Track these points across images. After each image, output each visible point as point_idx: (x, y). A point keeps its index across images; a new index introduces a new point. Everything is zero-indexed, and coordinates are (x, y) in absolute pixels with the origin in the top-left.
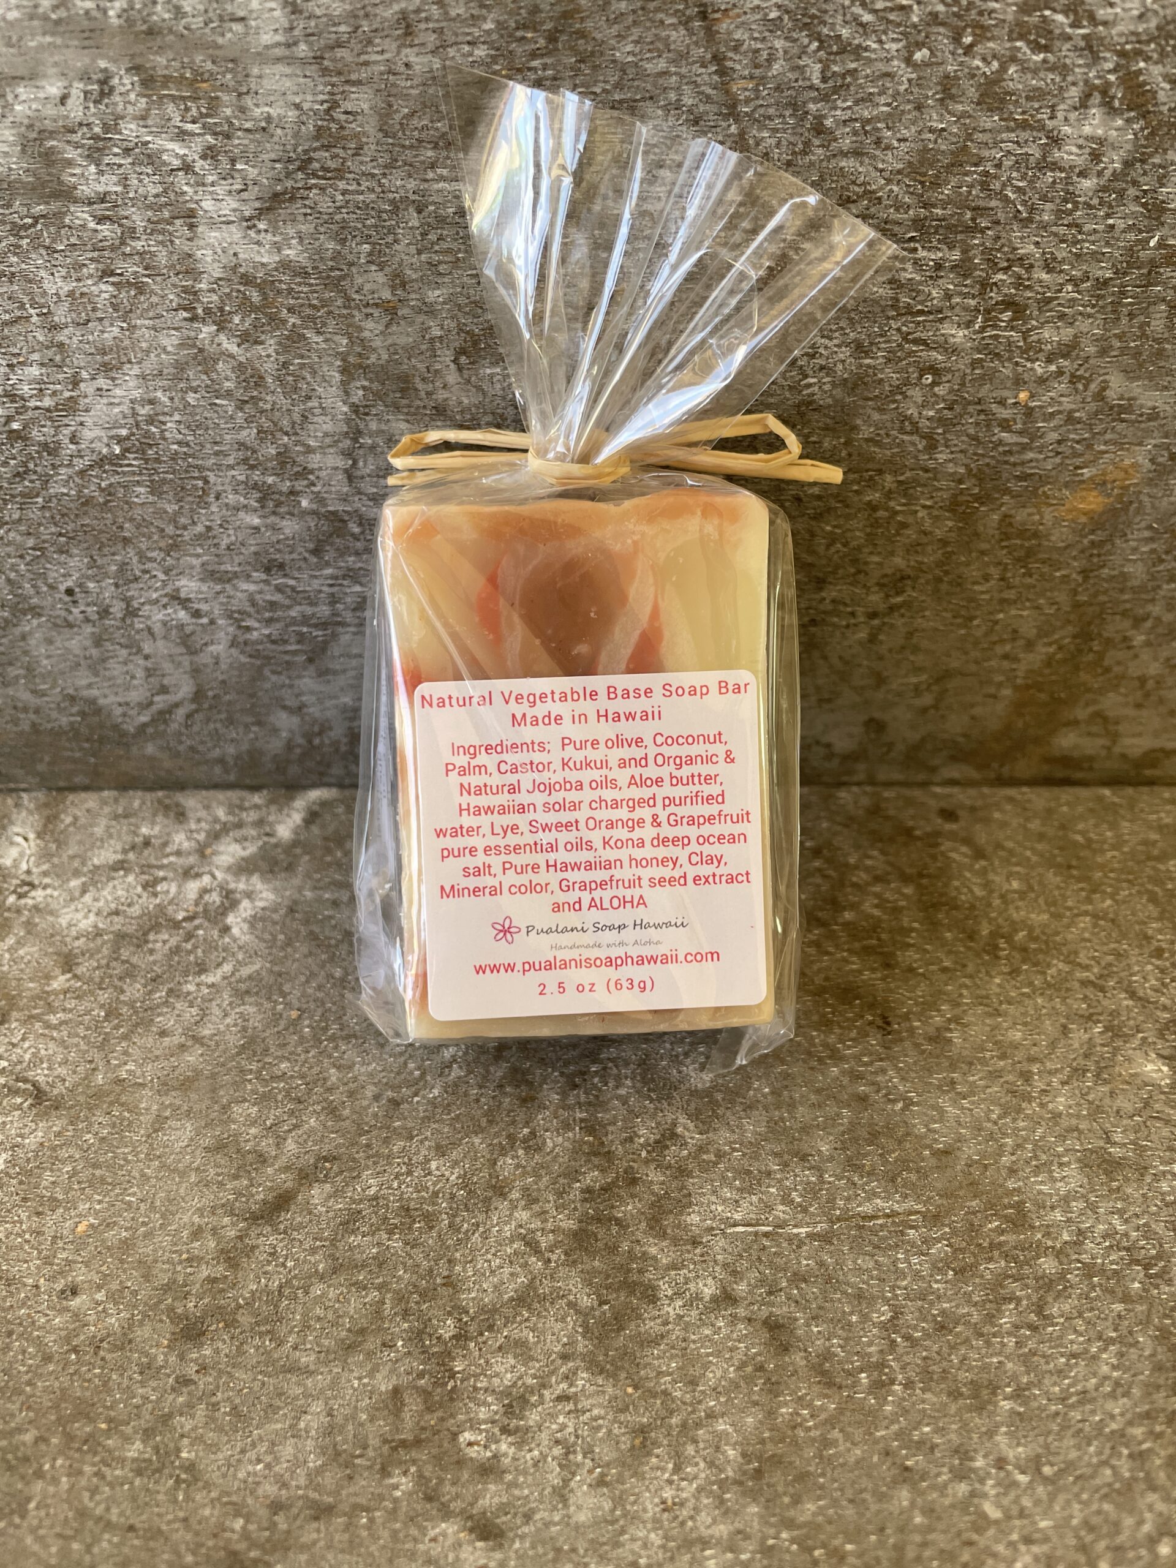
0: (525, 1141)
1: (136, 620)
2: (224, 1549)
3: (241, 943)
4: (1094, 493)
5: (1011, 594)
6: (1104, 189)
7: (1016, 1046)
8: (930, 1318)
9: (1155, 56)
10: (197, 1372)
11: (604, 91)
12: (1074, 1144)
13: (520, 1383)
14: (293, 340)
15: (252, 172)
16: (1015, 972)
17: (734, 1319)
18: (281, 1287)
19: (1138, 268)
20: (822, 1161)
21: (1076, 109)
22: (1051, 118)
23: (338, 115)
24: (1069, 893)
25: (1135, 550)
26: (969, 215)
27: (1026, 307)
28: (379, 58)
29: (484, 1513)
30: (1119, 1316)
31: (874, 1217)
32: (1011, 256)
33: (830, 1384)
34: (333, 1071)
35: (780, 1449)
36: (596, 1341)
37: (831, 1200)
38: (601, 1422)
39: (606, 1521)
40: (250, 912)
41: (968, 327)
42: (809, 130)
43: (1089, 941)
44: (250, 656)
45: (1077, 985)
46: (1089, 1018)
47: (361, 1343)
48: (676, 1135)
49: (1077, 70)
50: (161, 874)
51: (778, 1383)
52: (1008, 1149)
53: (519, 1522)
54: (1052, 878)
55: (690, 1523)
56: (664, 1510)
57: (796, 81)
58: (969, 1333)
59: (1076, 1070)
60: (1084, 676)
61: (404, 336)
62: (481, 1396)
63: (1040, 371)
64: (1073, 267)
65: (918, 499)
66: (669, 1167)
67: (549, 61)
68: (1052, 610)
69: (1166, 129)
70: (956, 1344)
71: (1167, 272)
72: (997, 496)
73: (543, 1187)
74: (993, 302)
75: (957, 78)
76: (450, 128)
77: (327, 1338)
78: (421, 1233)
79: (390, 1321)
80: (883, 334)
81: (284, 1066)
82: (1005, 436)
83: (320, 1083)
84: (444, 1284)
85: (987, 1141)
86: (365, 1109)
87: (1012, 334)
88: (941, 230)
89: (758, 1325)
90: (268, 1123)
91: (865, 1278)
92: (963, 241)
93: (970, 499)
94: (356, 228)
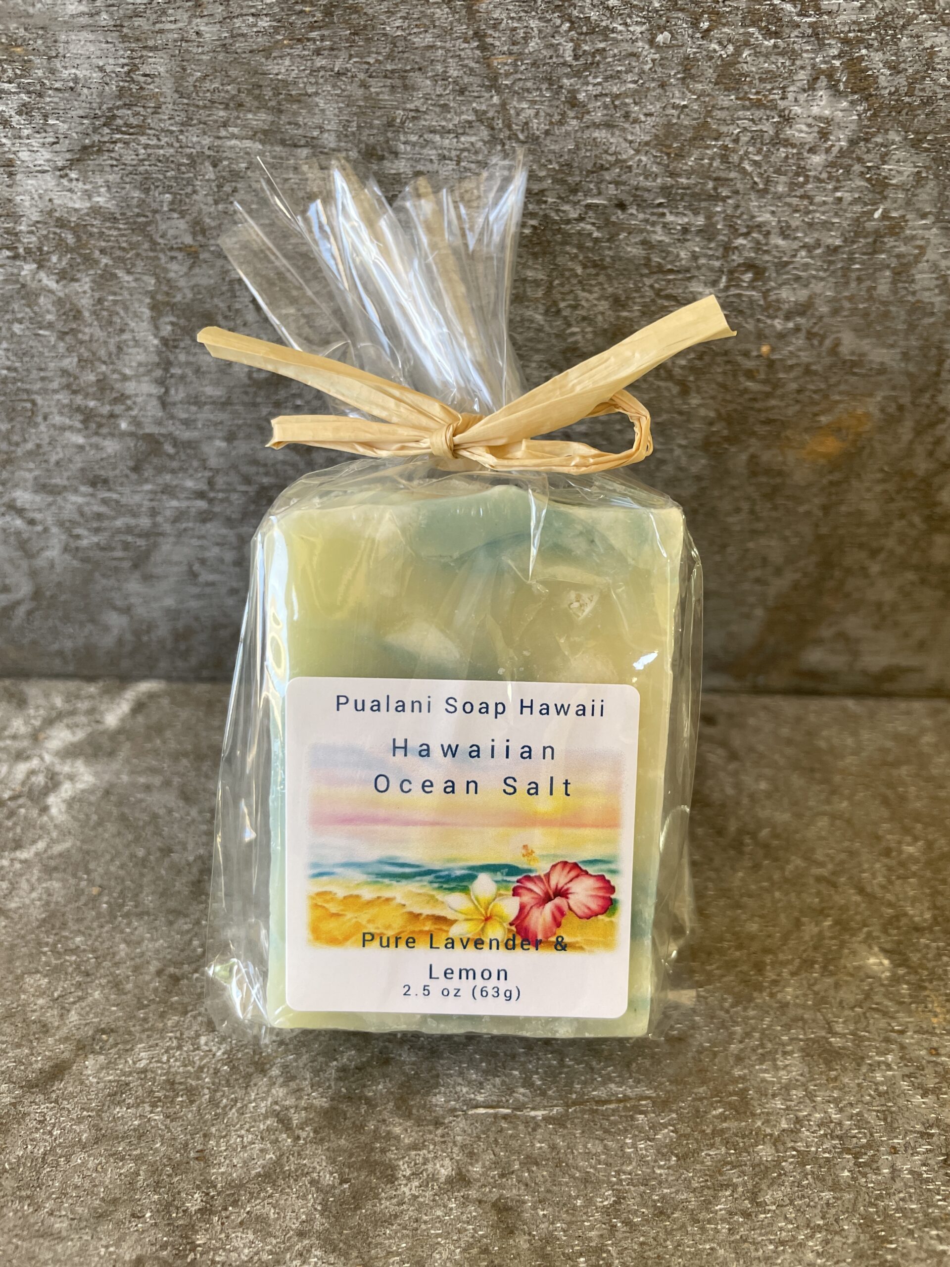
3: (57, 822)
4: (831, 438)
5: (760, 526)
6: (832, 164)
7: (752, 937)
8: (650, 1203)
9: (876, 44)
11: (377, 61)
12: (798, 1034)
13: (256, 1258)
14: (106, 278)
15: (63, 127)
16: (756, 867)
17: (466, 1201)
18: (45, 1154)
19: (865, 237)
21: (804, 90)
22: (782, 99)
23: (137, 76)
24: (810, 794)
26: (711, 185)
27: (765, 270)
28: (173, 26)
30: (828, 1204)
31: (607, 1102)
32: (750, 223)
34: (123, 946)
36: (333, 1219)
37: (569, 1084)
40: (70, 793)
41: (713, 286)
42: (564, 103)
44: (82, 561)
45: (811, 881)
46: (822, 913)
47: (111, 1213)
49: (805, 55)
52: (738, 1037)
54: (797, 781)
57: (551, 57)
58: (685, 1218)
59: (805, 961)
60: (827, 600)
61: (206, 277)
63: (779, 327)
65: (673, 440)
66: (421, 1048)
67: (326, 33)
68: (795, 541)
69: (886, 111)
70: (672, 1230)
71: (890, 241)
72: (744, 437)
73: (301, 1065)
74: (735, 264)
75: (696, 60)
76: (239, 91)
77: (80, 1206)
78: (182, 1107)
79: (142, 1192)
80: (638, 289)
81: (78, 939)
82: (750, 384)
83: (109, 958)
84: (197, 1159)
85: (718, 1029)
86: (148, 983)
87: (754, 293)
88: (687, 198)
89: (488, 1207)
90: (56, 995)
91: (593, 1162)
92: (707, 208)
93: (719, 440)
94: (158, 180)
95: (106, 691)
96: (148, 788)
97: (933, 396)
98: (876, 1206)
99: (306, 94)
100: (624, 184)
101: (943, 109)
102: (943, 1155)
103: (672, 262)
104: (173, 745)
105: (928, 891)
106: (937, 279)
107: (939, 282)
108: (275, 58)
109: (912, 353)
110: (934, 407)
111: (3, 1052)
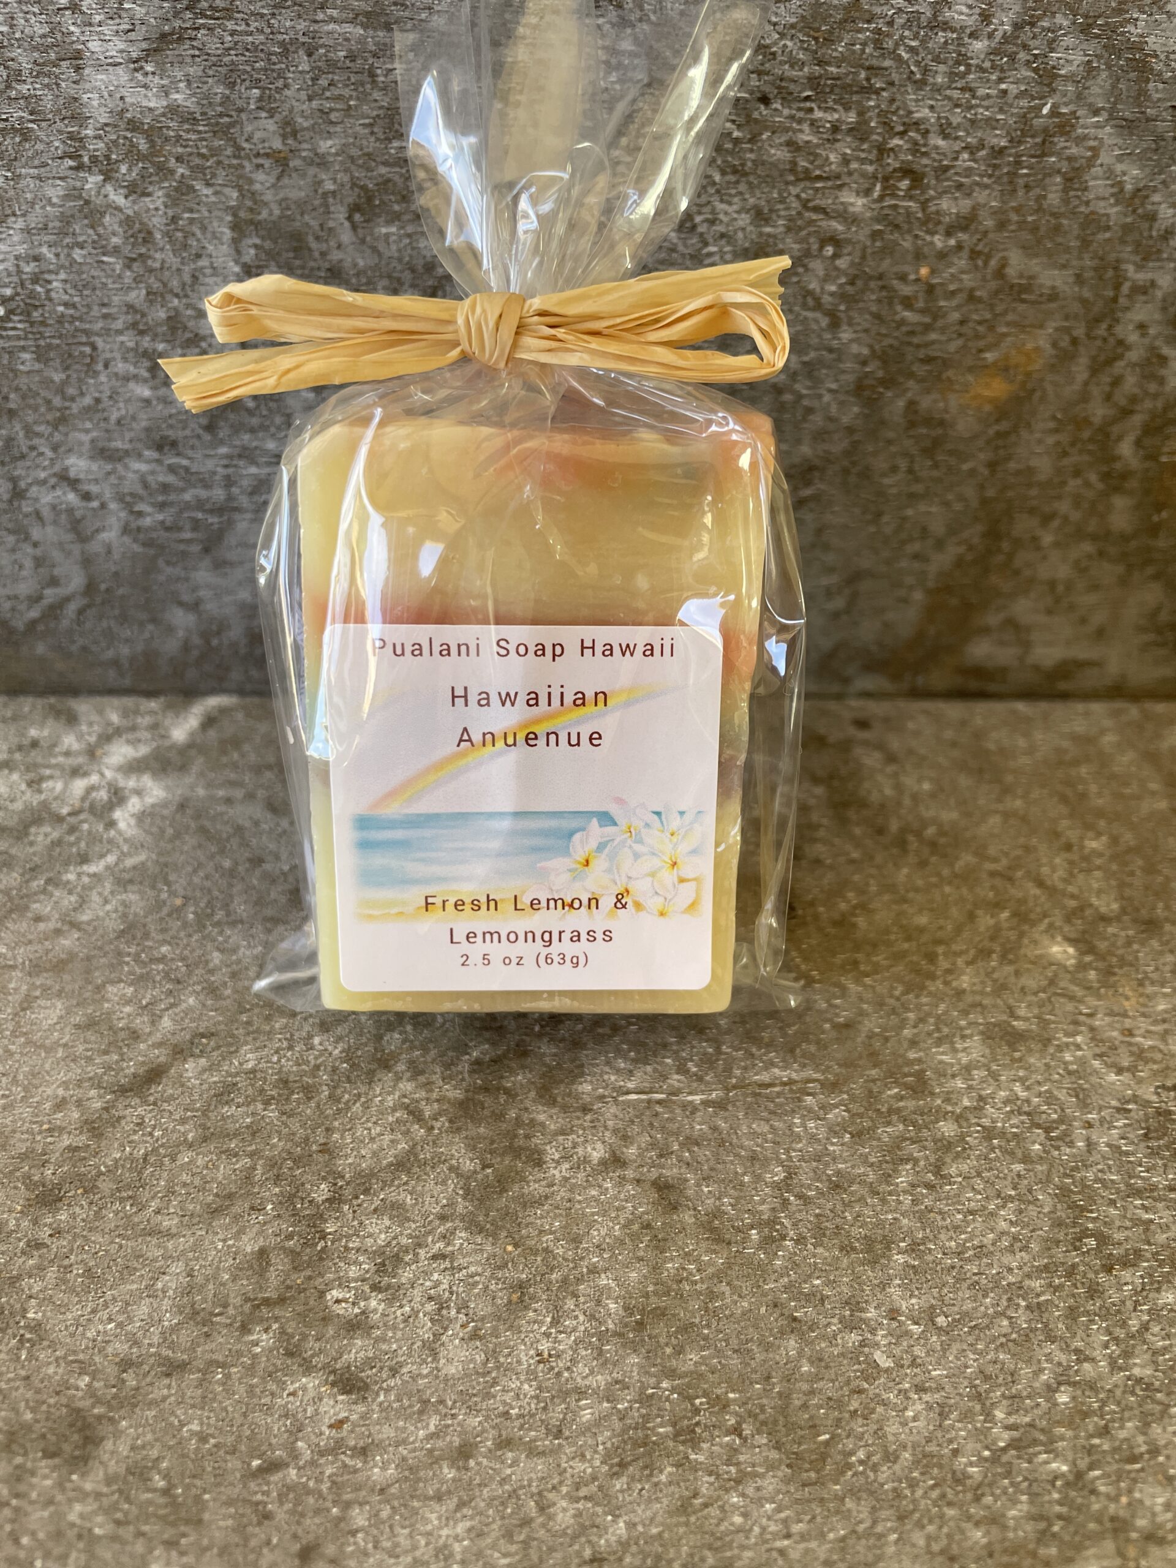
1: (24, 503)
2: (67, 1406)
3: (127, 836)
4: (998, 379)
5: (919, 488)
6: (995, 52)
7: (921, 930)
8: (824, 1178)
10: (51, 1235)
12: (977, 1018)
13: (394, 1242)
14: (182, 192)
15: (140, 12)
16: (923, 863)
17: (622, 1181)
18: (146, 1155)
19: (1033, 136)
24: (979, 794)
25: (1040, 442)
26: (863, 74)
27: (923, 175)
29: (349, 1367)
30: (1019, 1175)
31: (770, 1085)
32: (906, 120)
33: (719, 1240)
34: (216, 954)
35: (663, 1303)
36: (476, 1203)
37: (728, 1070)
38: (477, 1278)
39: (477, 1373)
40: (138, 807)
41: (866, 196)
44: (144, 545)
45: (984, 876)
46: (997, 905)
47: (227, 1207)
50: (48, 772)
51: (665, 1240)
52: (912, 1023)
53: (384, 1376)
54: (964, 781)
55: (566, 1374)
56: (539, 1362)
58: (864, 1191)
59: (981, 951)
60: (994, 579)
61: (296, 189)
63: (939, 245)
64: (968, 134)
65: (823, 382)
66: (562, 1040)
68: (958, 506)
70: (850, 1202)
71: (1060, 142)
72: (901, 380)
73: (429, 1059)
74: (891, 169)
77: (191, 1203)
78: (299, 1104)
79: (261, 1186)
80: (782, 201)
81: (164, 949)
82: (907, 314)
83: (201, 965)
84: (320, 1151)
85: (889, 1015)
87: (911, 204)
88: (837, 90)
89: (647, 1186)
90: (144, 1002)
91: (759, 1141)
92: (859, 103)
93: (874, 382)
94: (245, 72)
95: (169, 707)
96: (229, 801)
97: (1110, 327)
98: (1071, 1176)
100: (768, 73)
103: (821, 167)
104: (252, 758)
105: (1113, 883)
106: (1112, 186)
107: (1114, 190)
109: (1086, 275)
110: (1112, 340)
111: (89, 1059)
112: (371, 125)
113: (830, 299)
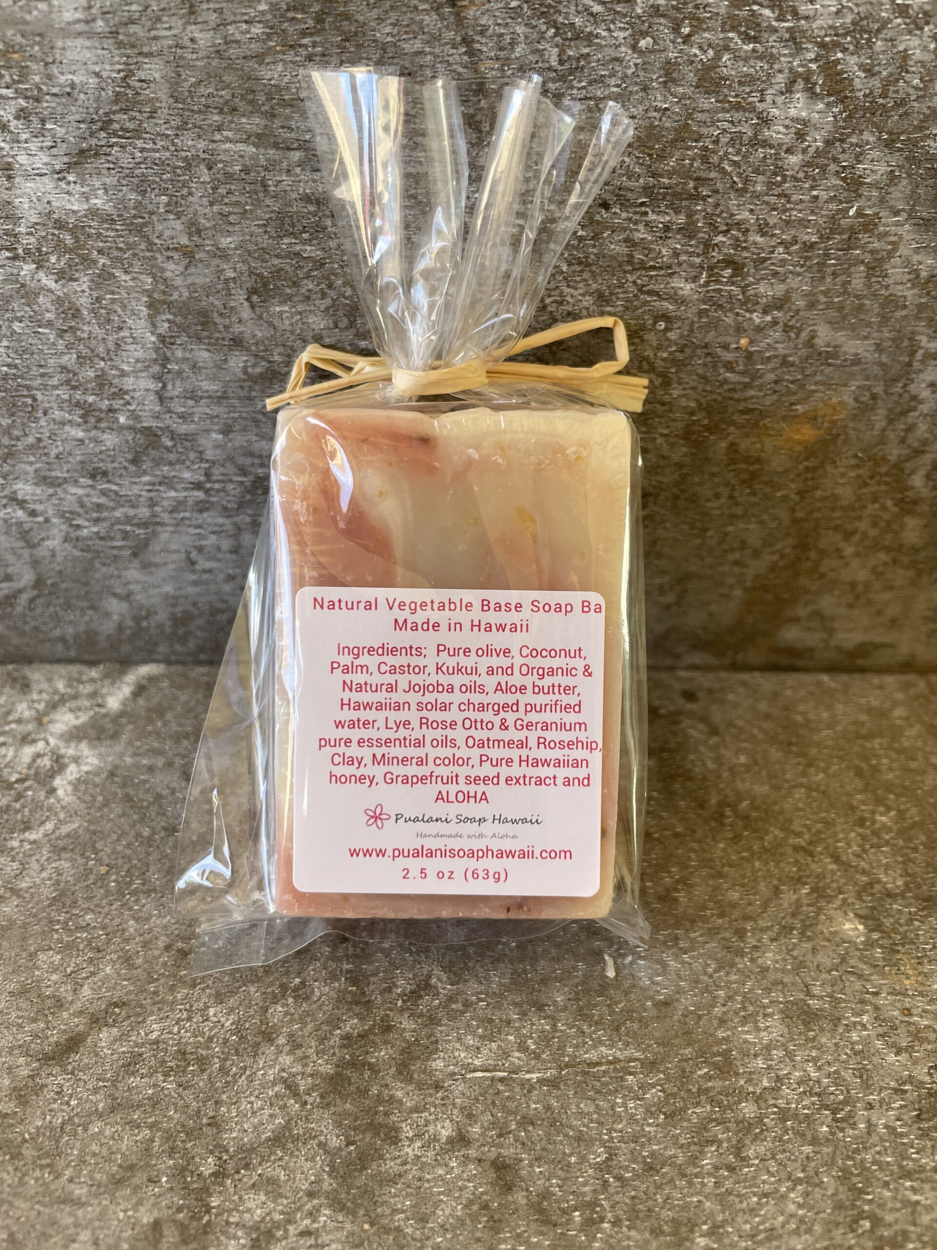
0: (295, 990)
3: (64, 803)
4: (807, 426)
5: (739, 511)
6: (808, 164)
7: (734, 905)
8: (640, 1159)
9: (851, 47)
12: (778, 997)
13: (268, 1218)
14: (104, 278)
15: (60, 131)
16: (737, 838)
17: (466, 1160)
18: (63, 1124)
19: (840, 234)
20: (558, 1011)
21: (782, 93)
22: (760, 101)
23: (133, 82)
24: (787, 767)
25: (843, 475)
26: (691, 184)
27: (744, 265)
28: (167, 33)
30: (808, 1158)
31: (598, 1064)
32: (729, 221)
33: (547, 1222)
34: (132, 922)
36: (341, 1180)
37: (562, 1048)
40: (75, 776)
41: (694, 282)
43: (803, 810)
44: (82, 550)
45: (789, 850)
46: (799, 881)
47: (129, 1178)
48: (430, 986)
49: (782, 59)
51: (500, 1221)
52: (721, 1001)
54: (775, 754)
57: (537, 62)
58: (674, 1173)
59: (784, 927)
60: (803, 581)
61: (201, 276)
62: (232, 1230)
63: (757, 321)
64: (783, 232)
65: (656, 428)
66: (421, 1015)
67: (318, 39)
68: (774, 525)
69: (861, 113)
70: (662, 1184)
71: (864, 238)
73: (307, 1034)
74: (715, 260)
75: (677, 64)
76: (233, 96)
77: (99, 1172)
78: (194, 1076)
79: (158, 1158)
80: (621, 286)
81: (89, 917)
82: (729, 375)
83: (118, 934)
84: (209, 1125)
85: (703, 993)
86: (157, 958)
87: (733, 288)
88: (668, 197)
89: (487, 1165)
90: (68, 970)
91: (586, 1121)
92: (687, 207)
93: (701, 429)
94: (155, 182)
95: (106, 676)
96: (151, 769)
97: (905, 386)
98: (852, 1159)
99: (299, 99)
101: (916, 110)
102: (916, 1110)
103: (653, 259)
105: (900, 859)
106: (909, 273)
107: (912, 276)
108: (268, 64)
109: (885, 344)
110: (906, 396)
111: (20, 1026)
112: (264, 225)
113: (662, 363)
